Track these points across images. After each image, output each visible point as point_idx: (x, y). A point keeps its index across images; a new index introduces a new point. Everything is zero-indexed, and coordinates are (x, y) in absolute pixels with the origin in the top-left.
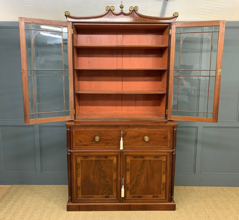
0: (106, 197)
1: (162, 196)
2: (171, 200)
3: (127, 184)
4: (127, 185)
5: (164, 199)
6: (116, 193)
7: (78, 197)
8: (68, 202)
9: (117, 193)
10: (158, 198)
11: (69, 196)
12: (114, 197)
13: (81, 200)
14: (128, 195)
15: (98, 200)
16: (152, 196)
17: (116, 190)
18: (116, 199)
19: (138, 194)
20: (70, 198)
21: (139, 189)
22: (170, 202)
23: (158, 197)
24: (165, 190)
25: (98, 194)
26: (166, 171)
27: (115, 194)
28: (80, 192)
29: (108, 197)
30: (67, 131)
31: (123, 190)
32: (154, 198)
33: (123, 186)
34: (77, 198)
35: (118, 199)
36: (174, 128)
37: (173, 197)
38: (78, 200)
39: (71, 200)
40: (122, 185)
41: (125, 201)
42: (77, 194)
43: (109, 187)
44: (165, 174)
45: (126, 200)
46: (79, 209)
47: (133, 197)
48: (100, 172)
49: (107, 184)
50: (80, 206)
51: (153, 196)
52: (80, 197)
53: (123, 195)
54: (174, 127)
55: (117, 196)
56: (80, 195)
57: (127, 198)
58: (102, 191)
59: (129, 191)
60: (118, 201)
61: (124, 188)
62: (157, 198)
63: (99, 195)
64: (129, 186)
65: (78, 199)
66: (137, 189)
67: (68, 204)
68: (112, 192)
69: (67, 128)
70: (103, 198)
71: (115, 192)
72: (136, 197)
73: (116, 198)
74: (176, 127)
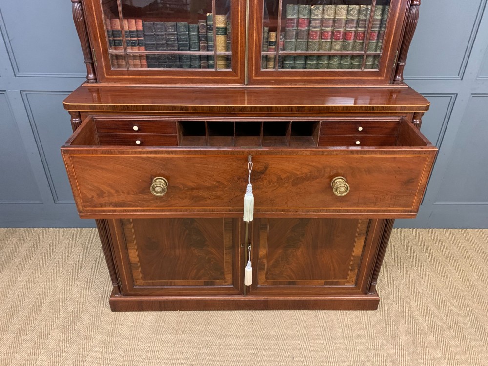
0: (206, 284)
1: (348, 282)
2: (370, 288)
3: (259, 257)
4: (260, 259)
5: (353, 289)
6: (231, 276)
7: (135, 284)
8: (114, 293)
9: (233, 275)
10: (337, 285)
11: (113, 282)
12: (226, 284)
13: (142, 290)
14: (262, 278)
15: (187, 289)
16: (322, 281)
17: (233, 269)
18: (232, 286)
19: (287, 277)
20: (117, 285)
21: (290, 268)
22: (366, 294)
23: (337, 283)
24: (356, 271)
25: (185, 277)
26: (368, 230)
27: (229, 277)
28: (138, 274)
29: (212, 284)
30: (72, 123)
31: (249, 270)
32: (327, 285)
33: (249, 262)
34: (133, 285)
35: (236, 288)
36: (414, 118)
37: (374, 284)
38: (136, 290)
39: (119, 289)
40: (248, 260)
41: (253, 291)
42: (132, 279)
43: (212, 263)
44: (364, 237)
45: (256, 289)
46: (141, 307)
47: (274, 284)
48: (187, 232)
49: (207, 258)
50: (141, 302)
51: (325, 282)
52: (142, 285)
53: (248, 281)
54: (415, 113)
55: (233, 281)
56: (139, 281)
57: (258, 286)
58: (195, 271)
59: (265, 272)
60: (236, 291)
61: (253, 266)
62: (335, 285)
63: (188, 279)
64: (265, 261)
65: (135, 287)
66: (285, 267)
67: (112, 298)
68: (222, 273)
69: (72, 117)
70: (199, 284)
71: (229, 274)
72: (281, 283)
73: (233, 284)
74: (423, 114)
